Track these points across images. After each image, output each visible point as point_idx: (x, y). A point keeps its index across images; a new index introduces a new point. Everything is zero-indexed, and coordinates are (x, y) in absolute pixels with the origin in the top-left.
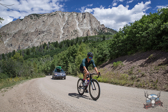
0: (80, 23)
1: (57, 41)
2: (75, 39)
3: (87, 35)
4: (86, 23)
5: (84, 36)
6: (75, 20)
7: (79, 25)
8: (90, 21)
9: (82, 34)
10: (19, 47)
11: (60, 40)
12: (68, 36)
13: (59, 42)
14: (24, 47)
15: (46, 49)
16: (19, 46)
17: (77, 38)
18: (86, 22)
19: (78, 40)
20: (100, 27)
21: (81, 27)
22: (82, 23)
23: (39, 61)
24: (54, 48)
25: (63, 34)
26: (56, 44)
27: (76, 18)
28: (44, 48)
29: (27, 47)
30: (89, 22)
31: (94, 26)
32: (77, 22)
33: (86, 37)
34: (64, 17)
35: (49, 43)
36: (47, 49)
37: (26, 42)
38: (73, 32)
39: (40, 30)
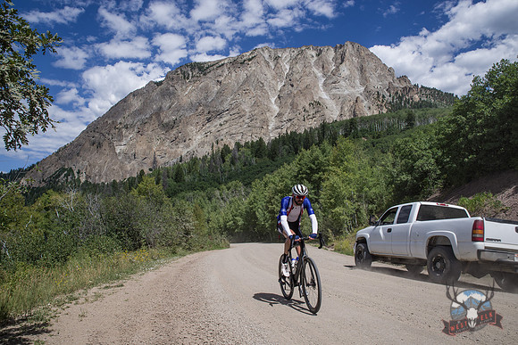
0: (329, 78)
1: (261, 139)
2: (316, 129)
3: (355, 115)
4: (349, 78)
5: (344, 118)
6: (315, 69)
7: (325, 84)
8: (362, 70)
9: (338, 113)
10: (155, 161)
11: (270, 135)
12: (295, 121)
13: (266, 141)
14: (167, 160)
15: (229, 163)
16: (155, 158)
17: (324, 126)
18: (347, 72)
19: (326, 132)
20: (396, 85)
21: (334, 90)
22: (334, 79)
23: (210, 199)
24: (254, 159)
25: (280, 115)
26: (257, 148)
27: (316, 64)
28: (224, 161)
29: (175, 160)
30: (357, 74)
31: (376, 84)
32: (320, 74)
33: (352, 119)
34: (278, 65)
35: (238, 145)
36: (233, 163)
37: (174, 146)
38: (307, 108)
39: (211, 109)
